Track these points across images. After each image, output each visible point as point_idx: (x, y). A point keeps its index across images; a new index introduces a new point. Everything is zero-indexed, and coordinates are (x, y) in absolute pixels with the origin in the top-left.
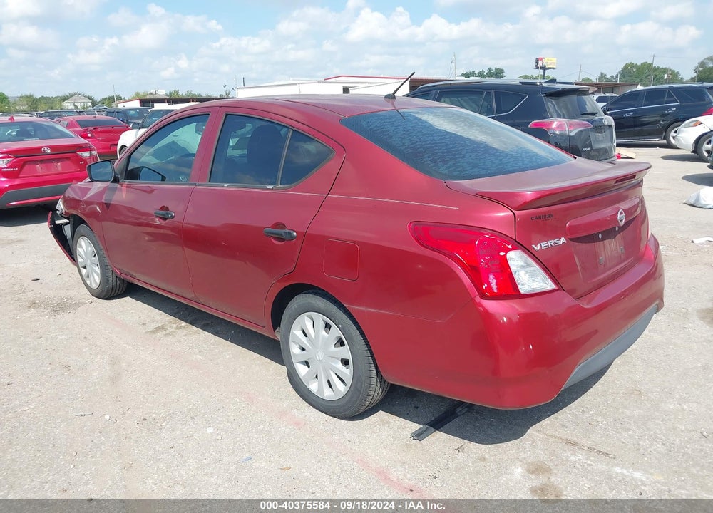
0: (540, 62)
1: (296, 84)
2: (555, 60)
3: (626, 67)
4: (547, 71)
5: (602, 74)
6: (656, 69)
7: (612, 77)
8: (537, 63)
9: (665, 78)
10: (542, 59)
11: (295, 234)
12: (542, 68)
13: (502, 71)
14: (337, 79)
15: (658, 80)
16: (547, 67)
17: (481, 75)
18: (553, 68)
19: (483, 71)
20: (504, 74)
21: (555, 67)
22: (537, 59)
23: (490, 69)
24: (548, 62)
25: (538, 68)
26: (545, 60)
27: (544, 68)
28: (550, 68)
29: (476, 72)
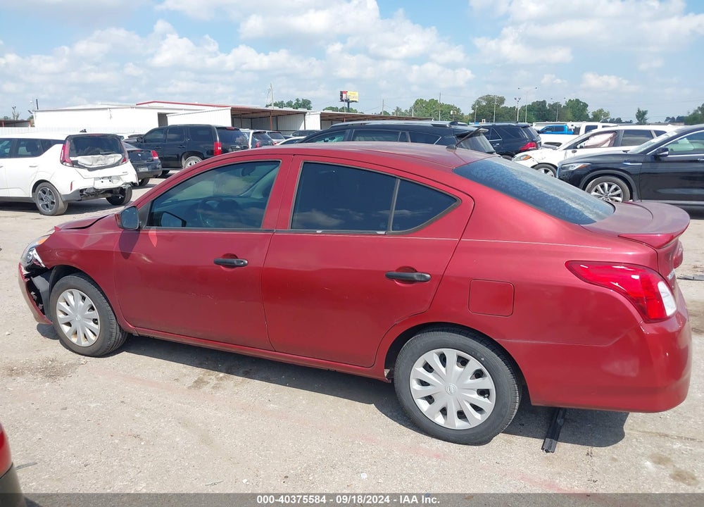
0: (344, 95)
1: (106, 109)
2: (357, 94)
3: (417, 103)
4: (350, 104)
5: (398, 108)
6: (442, 105)
7: (406, 111)
8: (342, 96)
9: (452, 113)
10: (346, 92)
11: (428, 276)
12: (346, 101)
13: (309, 102)
14: (150, 104)
15: (445, 115)
16: (351, 100)
17: (289, 104)
18: (356, 101)
19: (292, 102)
20: (311, 105)
21: (357, 100)
22: (342, 93)
23: (297, 100)
24: (352, 95)
25: (342, 101)
26: (348, 94)
27: (348, 101)
28: (353, 101)
29: (285, 102)
